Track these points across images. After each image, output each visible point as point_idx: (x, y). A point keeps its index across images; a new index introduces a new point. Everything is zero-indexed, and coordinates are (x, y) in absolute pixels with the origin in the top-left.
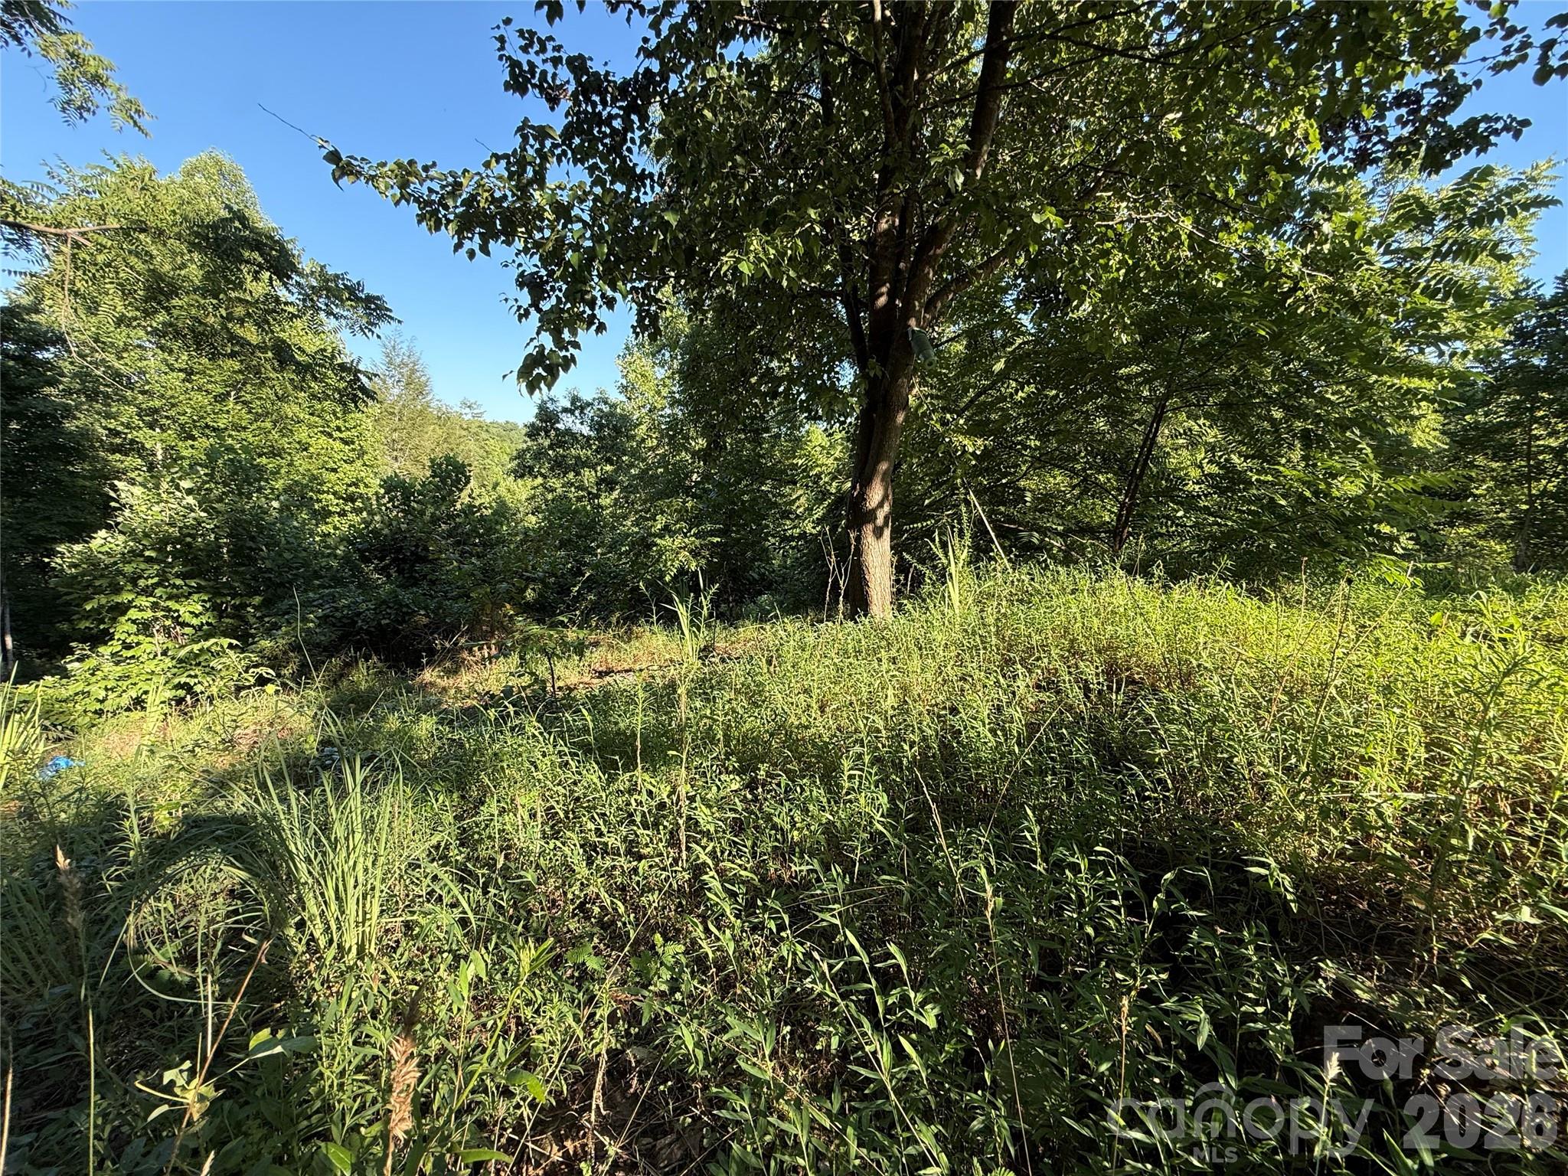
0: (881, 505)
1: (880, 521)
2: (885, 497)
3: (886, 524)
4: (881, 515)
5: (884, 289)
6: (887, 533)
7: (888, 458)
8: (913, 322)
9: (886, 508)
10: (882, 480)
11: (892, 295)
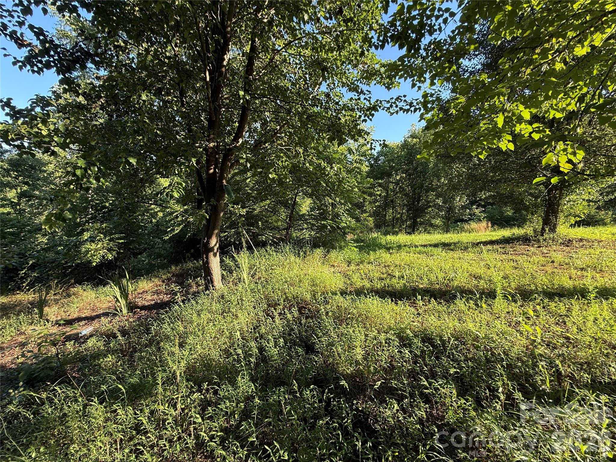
0: (215, 245)
1: (215, 251)
2: (217, 242)
3: (217, 251)
4: (216, 248)
5: (212, 167)
6: (218, 254)
7: (218, 229)
8: (224, 181)
9: (218, 245)
10: (216, 236)
11: (215, 169)
